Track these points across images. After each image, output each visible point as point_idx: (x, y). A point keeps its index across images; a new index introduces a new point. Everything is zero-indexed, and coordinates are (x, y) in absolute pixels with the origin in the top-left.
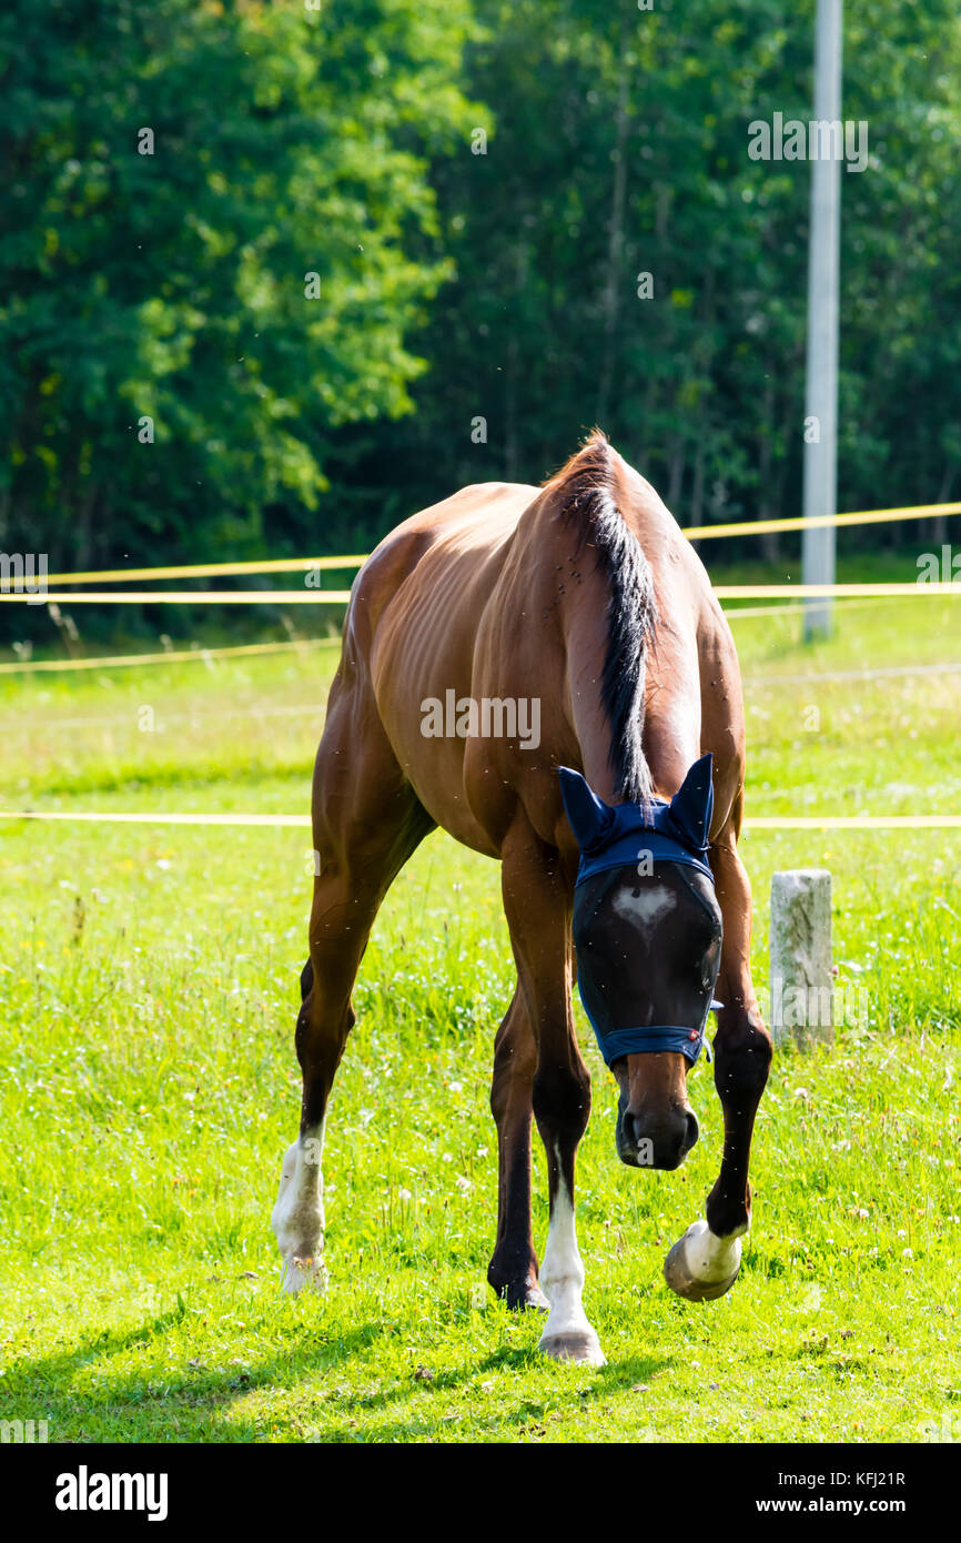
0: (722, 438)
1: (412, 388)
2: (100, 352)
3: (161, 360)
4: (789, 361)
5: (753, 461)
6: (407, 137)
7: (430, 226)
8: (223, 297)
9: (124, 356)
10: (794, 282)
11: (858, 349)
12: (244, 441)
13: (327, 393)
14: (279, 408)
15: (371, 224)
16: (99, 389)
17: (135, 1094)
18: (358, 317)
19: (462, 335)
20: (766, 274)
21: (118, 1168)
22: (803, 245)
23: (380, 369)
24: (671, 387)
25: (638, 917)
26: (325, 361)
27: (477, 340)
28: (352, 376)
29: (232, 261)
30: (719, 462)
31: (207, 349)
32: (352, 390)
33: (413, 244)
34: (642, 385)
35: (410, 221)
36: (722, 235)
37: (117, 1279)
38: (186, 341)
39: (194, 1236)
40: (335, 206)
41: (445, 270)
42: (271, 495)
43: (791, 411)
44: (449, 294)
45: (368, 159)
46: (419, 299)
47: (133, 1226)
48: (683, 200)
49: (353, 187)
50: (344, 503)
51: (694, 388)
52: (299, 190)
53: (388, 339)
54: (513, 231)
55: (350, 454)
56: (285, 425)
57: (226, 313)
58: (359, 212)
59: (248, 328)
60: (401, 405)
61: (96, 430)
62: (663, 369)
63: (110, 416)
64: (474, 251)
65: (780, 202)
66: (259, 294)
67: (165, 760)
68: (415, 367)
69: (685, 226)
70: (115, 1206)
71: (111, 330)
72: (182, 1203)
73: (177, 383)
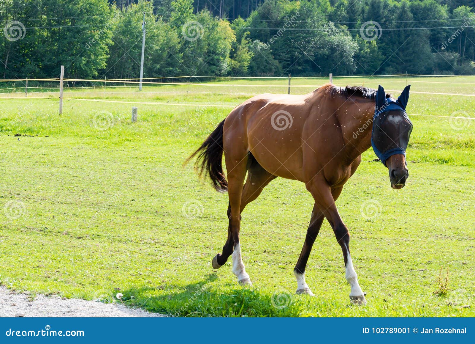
0: (133, 72)
1: (106, 66)
2: (78, 62)
3: (84, 62)
4: (139, 67)
5: (136, 75)
6: (107, 44)
7: (108, 52)
8: (90, 57)
9: (80, 62)
10: (140, 60)
11: (145, 65)
12: (91, 70)
13: (98, 66)
14: (94, 67)
15: (103, 52)
16: (78, 65)
17: (75, 123)
18: (101, 60)
19: (111, 62)
20: (138, 58)
21: (73, 129)
22: (141, 56)
23: (103, 64)
24: (129, 68)
25: (394, 122)
26: (98, 64)
27: (112, 62)
28: (101, 65)
29: (91, 54)
30: (133, 75)
31: (88, 62)
32: (101, 66)
33: (107, 54)
34: (126, 67)
35: (107, 51)
36: (134, 55)
37: (72, 139)
38: (86, 61)
39: (80, 136)
40: (100, 50)
41: (109, 56)
42: (93, 75)
43: (139, 70)
44: (110, 58)
45: (103, 46)
46: (107, 58)
47: (74, 134)
48: (131, 51)
49: (101, 48)
50: (99, 76)
51: (131, 68)
52: (97, 48)
53: (104, 62)
54: (115, 53)
55: (100, 72)
56: (94, 69)
57: (90, 59)
58: (102, 50)
59: (91, 60)
60: (105, 68)
61: (78, 68)
62: (128, 66)
63: (79, 67)
64: (112, 54)
65: (139, 52)
66: (93, 57)
67: (82, 97)
68: (106, 64)
69: (131, 54)
70: (73, 133)
71: (79, 60)
72: (79, 133)
73: (85, 64)
